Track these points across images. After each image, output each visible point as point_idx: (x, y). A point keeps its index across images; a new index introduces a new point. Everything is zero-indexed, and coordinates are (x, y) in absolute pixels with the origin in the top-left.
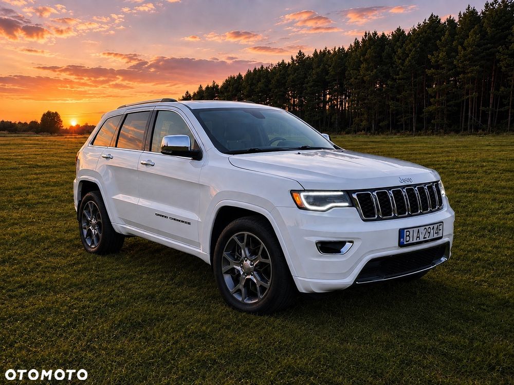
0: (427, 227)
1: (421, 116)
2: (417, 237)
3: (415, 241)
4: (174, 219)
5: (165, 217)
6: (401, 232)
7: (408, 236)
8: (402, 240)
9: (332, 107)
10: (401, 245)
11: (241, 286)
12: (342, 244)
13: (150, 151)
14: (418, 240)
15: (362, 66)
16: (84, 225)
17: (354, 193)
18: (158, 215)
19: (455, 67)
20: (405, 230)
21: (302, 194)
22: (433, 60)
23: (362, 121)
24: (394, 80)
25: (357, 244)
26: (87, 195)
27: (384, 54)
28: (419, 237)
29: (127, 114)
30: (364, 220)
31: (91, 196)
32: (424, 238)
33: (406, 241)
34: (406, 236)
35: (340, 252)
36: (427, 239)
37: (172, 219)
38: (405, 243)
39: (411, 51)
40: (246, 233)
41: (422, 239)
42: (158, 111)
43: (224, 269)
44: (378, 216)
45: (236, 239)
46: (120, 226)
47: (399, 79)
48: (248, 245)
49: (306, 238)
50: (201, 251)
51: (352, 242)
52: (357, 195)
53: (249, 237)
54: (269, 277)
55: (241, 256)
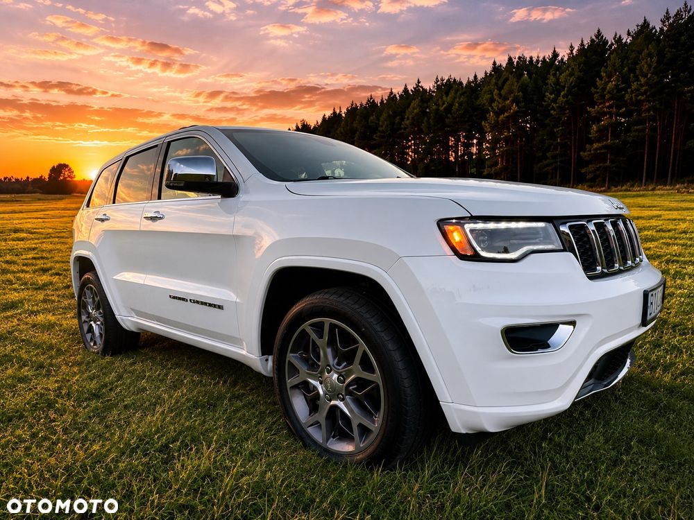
4: (198, 302)
5: (184, 300)
6: (647, 296)
10: (645, 322)
11: (321, 416)
12: (552, 328)
13: (159, 198)
16: (84, 318)
17: (565, 223)
18: (174, 298)
20: (651, 293)
21: (468, 227)
25: (583, 327)
29: (127, 158)
30: (588, 278)
31: (88, 278)
35: (548, 346)
37: (194, 302)
38: (649, 317)
40: (328, 321)
42: (169, 142)
43: (290, 382)
44: (602, 268)
45: (309, 330)
46: (128, 319)
48: (332, 342)
49: (480, 320)
50: (244, 352)
51: (573, 323)
52: (570, 227)
53: (332, 326)
54: (377, 409)
55: (319, 362)
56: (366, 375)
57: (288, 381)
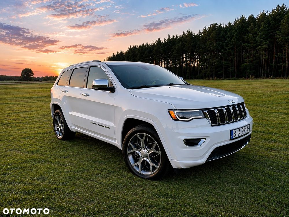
0: (243, 128)
1: (240, 68)
2: (239, 134)
3: (238, 136)
4: (101, 126)
5: (96, 124)
6: (231, 132)
7: (235, 134)
8: (232, 136)
9: (187, 65)
10: (231, 139)
11: (139, 163)
12: (199, 140)
13: (87, 88)
14: (239, 135)
15: (208, 42)
17: (206, 110)
18: (92, 123)
19: (257, 42)
20: (233, 131)
21: (175, 112)
22: (246, 39)
23: (207, 71)
24: (226, 50)
25: (208, 140)
26: (56, 111)
27: (221, 35)
28: (240, 134)
29: (74, 69)
30: (212, 126)
31: (58, 112)
32: (242, 134)
33: (234, 137)
34: (234, 134)
35: (198, 145)
36: (243, 134)
37: (100, 125)
38: (233, 138)
39: (234, 34)
40: (145, 134)
41: (241, 135)
42: (90, 67)
43: (129, 152)
44: (219, 123)
45: (138, 136)
46: (72, 127)
47: (229, 49)
48: (145, 141)
49: (178, 137)
50: (116, 143)
51: (205, 139)
52: (207, 111)
53: (146, 136)
54: (159, 162)
55: (141, 146)
56: (156, 152)
57: (128, 151)
